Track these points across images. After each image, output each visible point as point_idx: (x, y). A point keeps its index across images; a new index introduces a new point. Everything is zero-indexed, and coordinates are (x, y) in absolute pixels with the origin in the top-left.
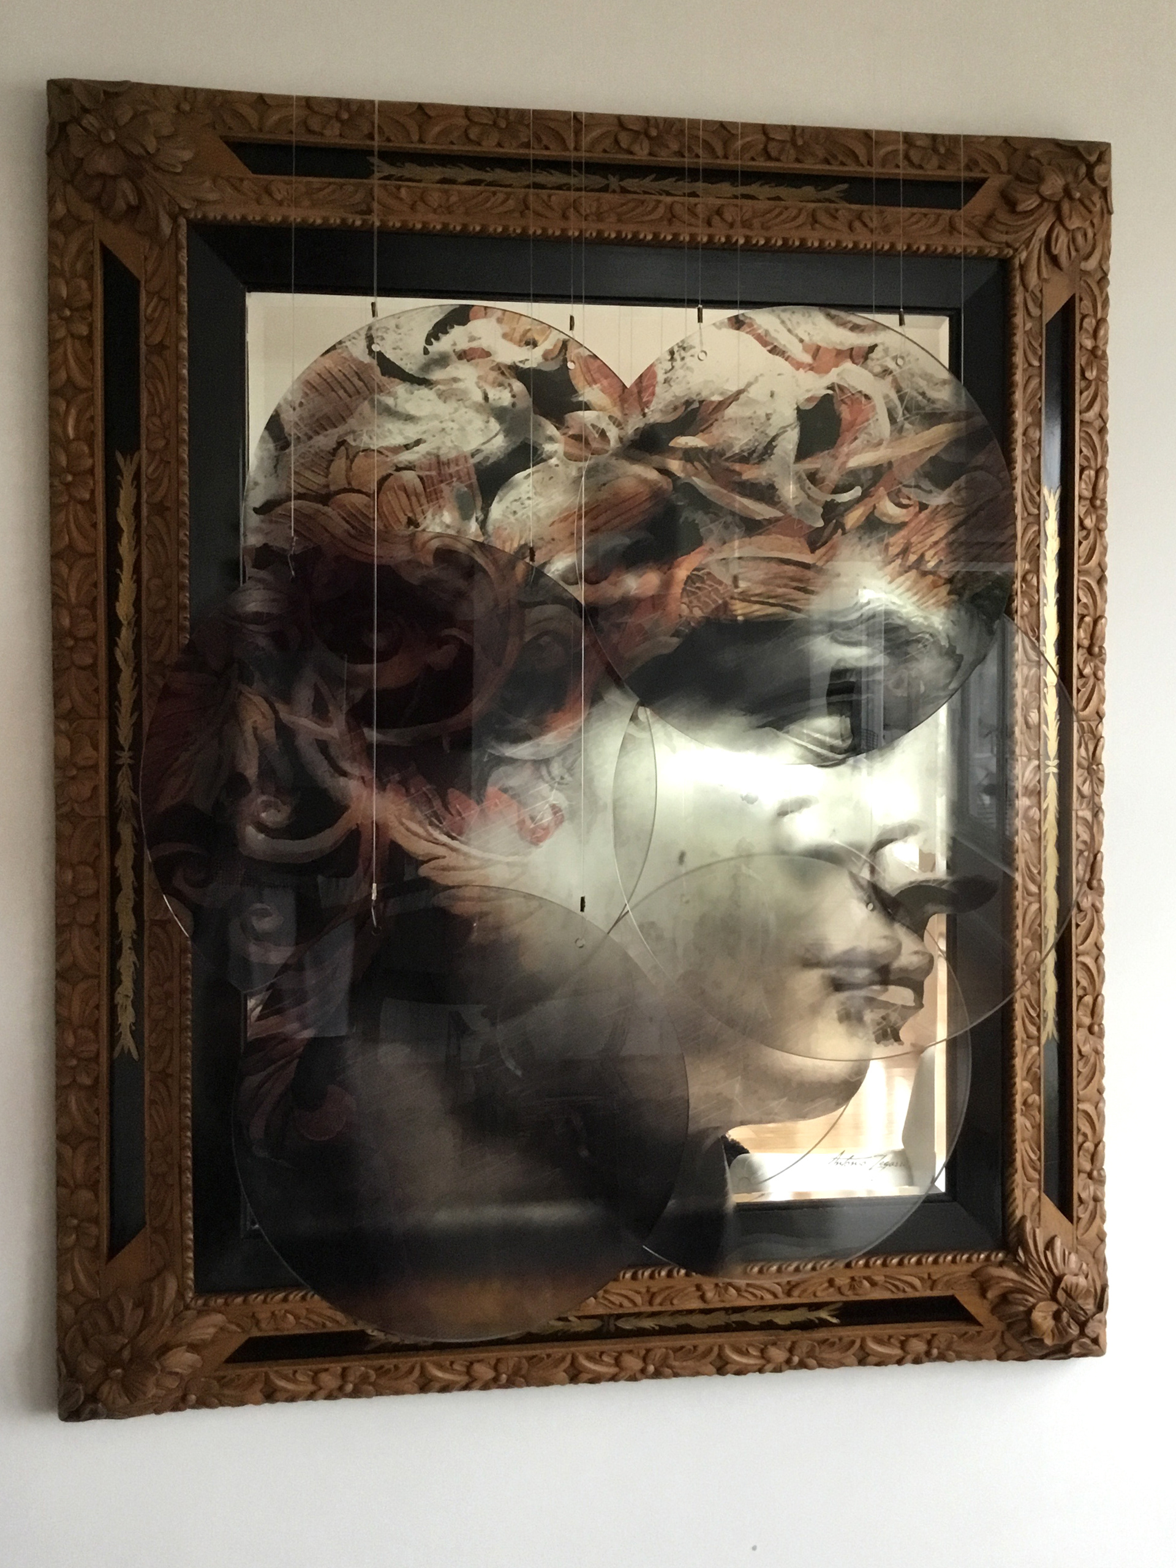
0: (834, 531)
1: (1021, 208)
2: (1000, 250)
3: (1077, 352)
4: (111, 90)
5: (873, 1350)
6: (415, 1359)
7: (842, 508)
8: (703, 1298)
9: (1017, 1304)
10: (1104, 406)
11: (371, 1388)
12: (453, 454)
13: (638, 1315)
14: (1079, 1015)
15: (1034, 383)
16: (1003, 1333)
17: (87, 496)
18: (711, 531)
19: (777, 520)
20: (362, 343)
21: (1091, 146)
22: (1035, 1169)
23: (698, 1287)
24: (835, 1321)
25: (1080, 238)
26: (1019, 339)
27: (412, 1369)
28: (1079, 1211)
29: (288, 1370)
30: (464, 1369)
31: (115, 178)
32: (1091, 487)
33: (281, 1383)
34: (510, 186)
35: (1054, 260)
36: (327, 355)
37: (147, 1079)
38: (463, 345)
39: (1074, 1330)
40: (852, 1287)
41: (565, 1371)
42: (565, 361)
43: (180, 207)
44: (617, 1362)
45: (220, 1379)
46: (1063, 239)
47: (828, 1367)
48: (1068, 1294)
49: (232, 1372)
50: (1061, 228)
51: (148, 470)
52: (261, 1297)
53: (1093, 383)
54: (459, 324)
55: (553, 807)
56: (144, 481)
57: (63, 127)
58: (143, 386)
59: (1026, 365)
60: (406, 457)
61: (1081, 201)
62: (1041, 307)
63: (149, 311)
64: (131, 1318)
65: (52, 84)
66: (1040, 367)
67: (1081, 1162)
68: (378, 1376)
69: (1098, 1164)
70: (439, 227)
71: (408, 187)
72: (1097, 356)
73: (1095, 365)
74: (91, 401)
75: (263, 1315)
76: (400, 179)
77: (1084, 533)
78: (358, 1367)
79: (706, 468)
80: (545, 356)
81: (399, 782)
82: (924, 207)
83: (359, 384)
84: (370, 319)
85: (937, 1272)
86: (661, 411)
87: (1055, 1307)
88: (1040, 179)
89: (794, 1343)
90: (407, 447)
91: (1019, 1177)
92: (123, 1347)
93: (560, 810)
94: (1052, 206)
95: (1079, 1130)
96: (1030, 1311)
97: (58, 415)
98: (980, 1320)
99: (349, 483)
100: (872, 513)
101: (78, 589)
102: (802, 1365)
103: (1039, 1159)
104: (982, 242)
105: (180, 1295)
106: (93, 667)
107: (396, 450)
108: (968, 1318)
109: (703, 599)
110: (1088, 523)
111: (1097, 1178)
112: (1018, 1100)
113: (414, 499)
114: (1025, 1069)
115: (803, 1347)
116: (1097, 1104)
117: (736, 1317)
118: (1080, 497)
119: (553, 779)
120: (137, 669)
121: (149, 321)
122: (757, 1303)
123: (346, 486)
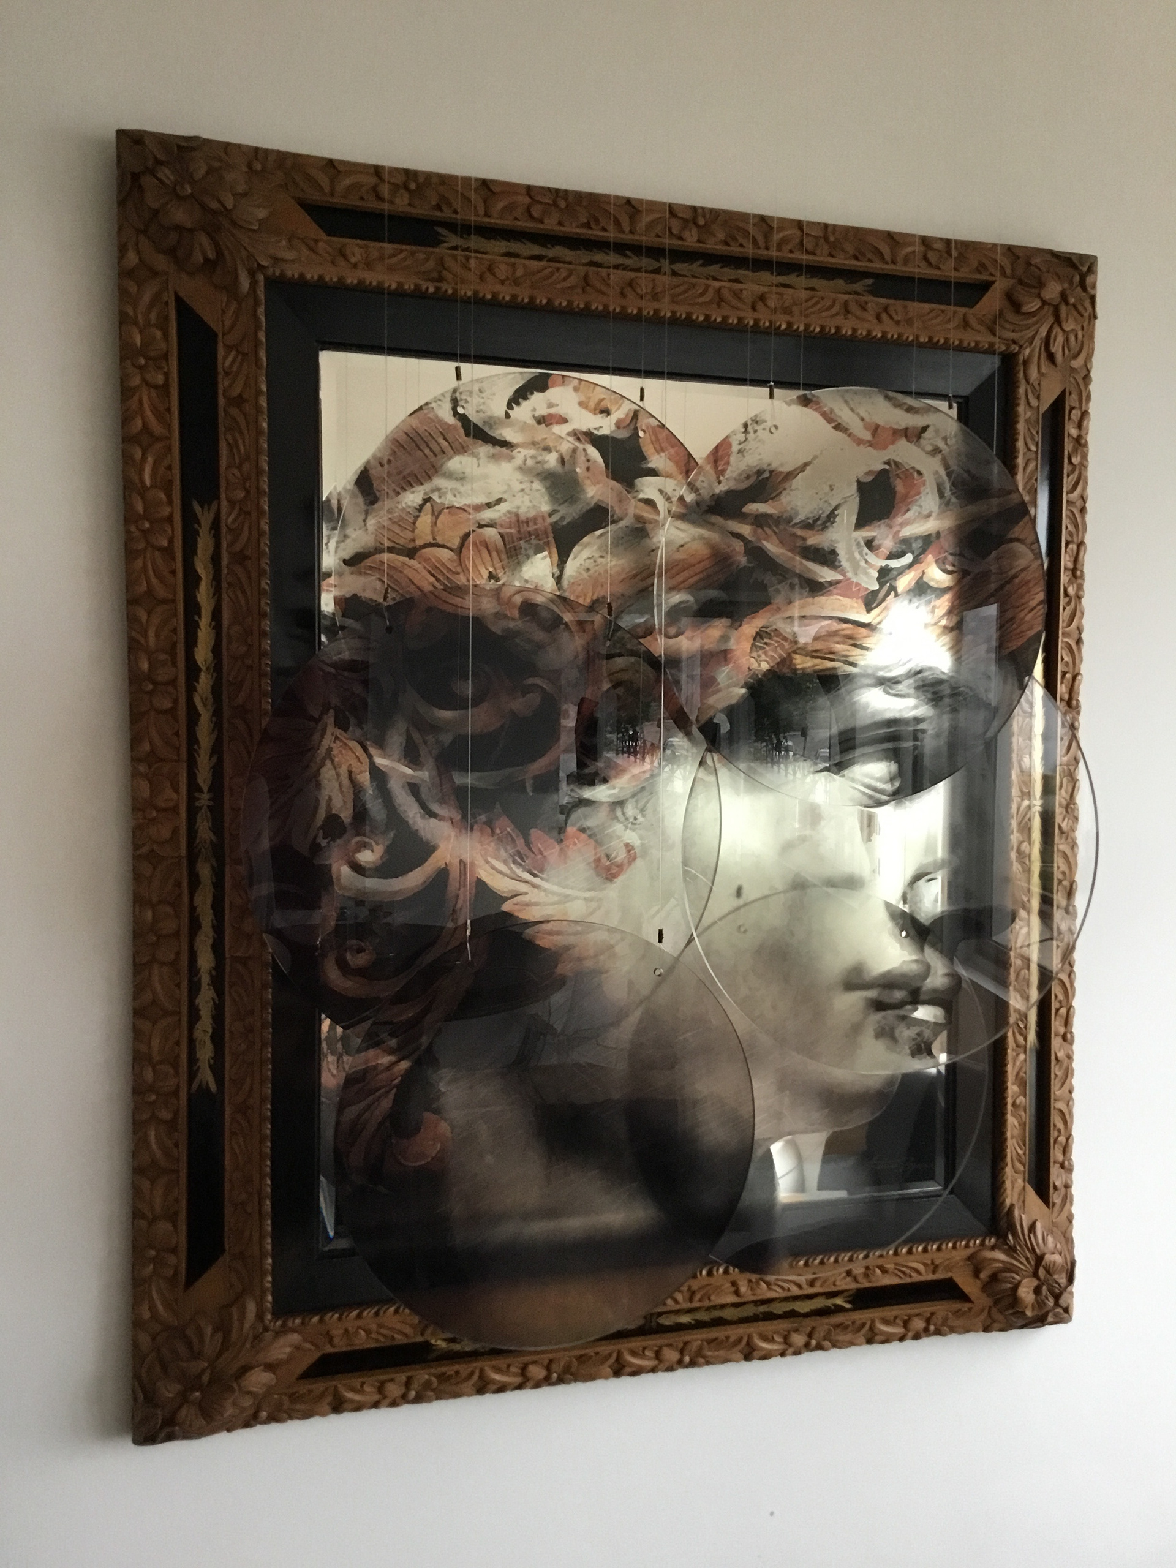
0: (887, 594)
1: (1026, 309)
2: (1008, 346)
3: (1066, 440)
4: (183, 144)
5: (881, 1330)
6: (477, 1365)
7: (895, 573)
8: (737, 1293)
9: (1006, 1282)
10: (1084, 489)
11: (431, 1394)
12: (532, 514)
13: (678, 1312)
14: (1057, 1026)
15: (1031, 466)
16: (990, 1307)
17: (165, 543)
18: (778, 591)
19: (838, 582)
20: (447, 406)
21: (1083, 258)
22: (1020, 1162)
23: (734, 1283)
24: (848, 1306)
25: (1072, 338)
26: (1021, 427)
27: (472, 1373)
28: (1055, 1198)
29: (356, 1383)
30: (520, 1371)
31: (191, 231)
32: (1073, 559)
33: (350, 1395)
34: (570, 263)
35: (1051, 357)
36: (414, 416)
37: (228, 1111)
38: (542, 411)
39: (1051, 1302)
40: (866, 1275)
41: (610, 1367)
42: (636, 429)
43: (259, 264)
44: (658, 1355)
45: (291, 1396)
46: (1060, 339)
47: (840, 1348)
48: (1048, 1271)
49: (303, 1388)
50: (1059, 330)
51: (229, 518)
52: (337, 1316)
53: (1078, 467)
54: (538, 391)
55: (627, 845)
56: (224, 530)
57: (135, 177)
58: (222, 437)
59: (1026, 450)
60: (487, 515)
61: (1074, 306)
62: (1038, 398)
63: (227, 363)
64: (211, 1342)
65: (122, 135)
66: (1036, 452)
67: (1056, 1154)
68: (440, 1383)
69: (1068, 1155)
70: (507, 298)
71: (476, 258)
72: (1080, 443)
73: (1079, 452)
74: (169, 449)
75: (337, 1332)
76: (467, 249)
77: (1067, 599)
78: (422, 1375)
79: (775, 533)
80: (618, 424)
81: (485, 823)
82: (943, 304)
83: (444, 444)
84: (454, 383)
85: (939, 1258)
86: (735, 479)
87: (1035, 1283)
88: (1041, 285)
89: (813, 1328)
90: (489, 505)
91: (1009, 1170)
92: (203, 1371)
93: (633, 848)
94: (1051, 309)
95: (1055, 1126)
96: (1017, 1286)
97: (134, 460)
98: (972, 1298)
99: (434, 539)
100: (921, 578)
101: (157, 635)
102: (819, 1347)
103: (1024, 1154)
104: (991, 339)
105: (260, 1317)
106: (172, 712)
107: (478, 508)
108: (963, 1297)
109: (770, 653)
110: (1071, 590)
111: (1066, 1167)
112: (1010, 1101)
113: (494, 554)
114: (1015, 1074)
115: (820, 1333)
116: (1069, 1102)
117: (762, 1309)
118: (1065, 569)
119: (627, 819)
120: (217, 713)
121: (227, 374)
122: (782, 1294)
123: (432, 541)
